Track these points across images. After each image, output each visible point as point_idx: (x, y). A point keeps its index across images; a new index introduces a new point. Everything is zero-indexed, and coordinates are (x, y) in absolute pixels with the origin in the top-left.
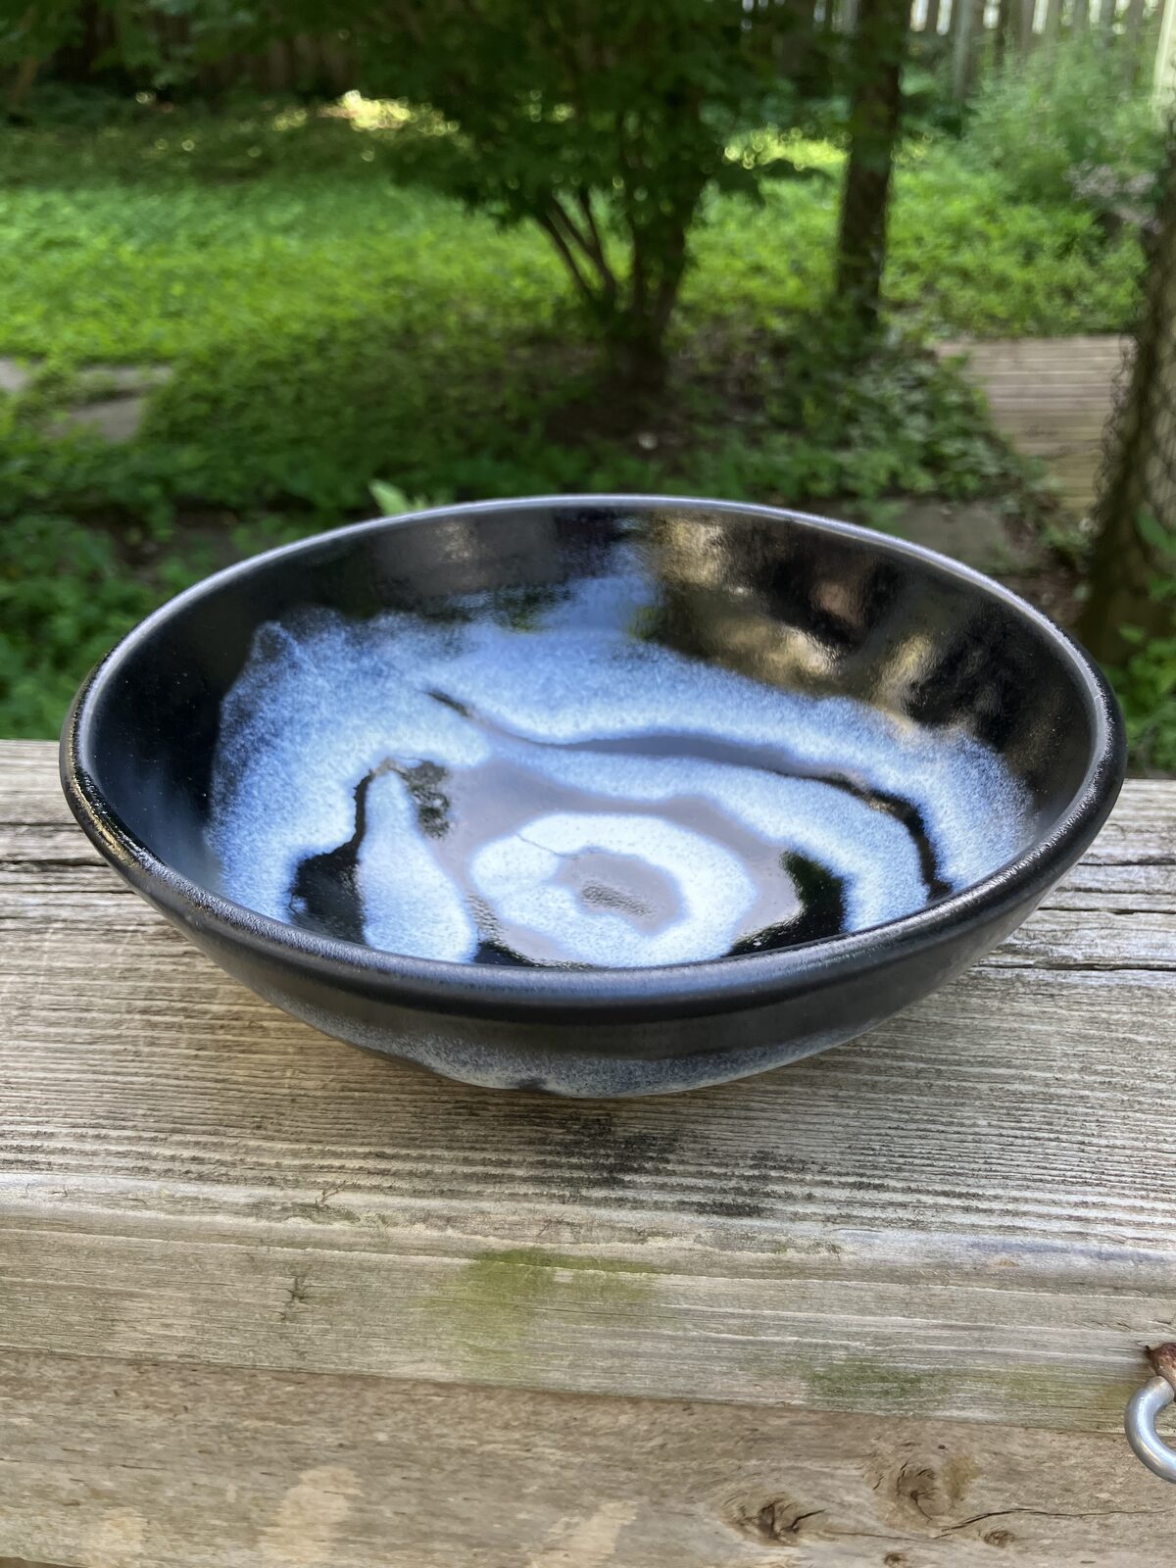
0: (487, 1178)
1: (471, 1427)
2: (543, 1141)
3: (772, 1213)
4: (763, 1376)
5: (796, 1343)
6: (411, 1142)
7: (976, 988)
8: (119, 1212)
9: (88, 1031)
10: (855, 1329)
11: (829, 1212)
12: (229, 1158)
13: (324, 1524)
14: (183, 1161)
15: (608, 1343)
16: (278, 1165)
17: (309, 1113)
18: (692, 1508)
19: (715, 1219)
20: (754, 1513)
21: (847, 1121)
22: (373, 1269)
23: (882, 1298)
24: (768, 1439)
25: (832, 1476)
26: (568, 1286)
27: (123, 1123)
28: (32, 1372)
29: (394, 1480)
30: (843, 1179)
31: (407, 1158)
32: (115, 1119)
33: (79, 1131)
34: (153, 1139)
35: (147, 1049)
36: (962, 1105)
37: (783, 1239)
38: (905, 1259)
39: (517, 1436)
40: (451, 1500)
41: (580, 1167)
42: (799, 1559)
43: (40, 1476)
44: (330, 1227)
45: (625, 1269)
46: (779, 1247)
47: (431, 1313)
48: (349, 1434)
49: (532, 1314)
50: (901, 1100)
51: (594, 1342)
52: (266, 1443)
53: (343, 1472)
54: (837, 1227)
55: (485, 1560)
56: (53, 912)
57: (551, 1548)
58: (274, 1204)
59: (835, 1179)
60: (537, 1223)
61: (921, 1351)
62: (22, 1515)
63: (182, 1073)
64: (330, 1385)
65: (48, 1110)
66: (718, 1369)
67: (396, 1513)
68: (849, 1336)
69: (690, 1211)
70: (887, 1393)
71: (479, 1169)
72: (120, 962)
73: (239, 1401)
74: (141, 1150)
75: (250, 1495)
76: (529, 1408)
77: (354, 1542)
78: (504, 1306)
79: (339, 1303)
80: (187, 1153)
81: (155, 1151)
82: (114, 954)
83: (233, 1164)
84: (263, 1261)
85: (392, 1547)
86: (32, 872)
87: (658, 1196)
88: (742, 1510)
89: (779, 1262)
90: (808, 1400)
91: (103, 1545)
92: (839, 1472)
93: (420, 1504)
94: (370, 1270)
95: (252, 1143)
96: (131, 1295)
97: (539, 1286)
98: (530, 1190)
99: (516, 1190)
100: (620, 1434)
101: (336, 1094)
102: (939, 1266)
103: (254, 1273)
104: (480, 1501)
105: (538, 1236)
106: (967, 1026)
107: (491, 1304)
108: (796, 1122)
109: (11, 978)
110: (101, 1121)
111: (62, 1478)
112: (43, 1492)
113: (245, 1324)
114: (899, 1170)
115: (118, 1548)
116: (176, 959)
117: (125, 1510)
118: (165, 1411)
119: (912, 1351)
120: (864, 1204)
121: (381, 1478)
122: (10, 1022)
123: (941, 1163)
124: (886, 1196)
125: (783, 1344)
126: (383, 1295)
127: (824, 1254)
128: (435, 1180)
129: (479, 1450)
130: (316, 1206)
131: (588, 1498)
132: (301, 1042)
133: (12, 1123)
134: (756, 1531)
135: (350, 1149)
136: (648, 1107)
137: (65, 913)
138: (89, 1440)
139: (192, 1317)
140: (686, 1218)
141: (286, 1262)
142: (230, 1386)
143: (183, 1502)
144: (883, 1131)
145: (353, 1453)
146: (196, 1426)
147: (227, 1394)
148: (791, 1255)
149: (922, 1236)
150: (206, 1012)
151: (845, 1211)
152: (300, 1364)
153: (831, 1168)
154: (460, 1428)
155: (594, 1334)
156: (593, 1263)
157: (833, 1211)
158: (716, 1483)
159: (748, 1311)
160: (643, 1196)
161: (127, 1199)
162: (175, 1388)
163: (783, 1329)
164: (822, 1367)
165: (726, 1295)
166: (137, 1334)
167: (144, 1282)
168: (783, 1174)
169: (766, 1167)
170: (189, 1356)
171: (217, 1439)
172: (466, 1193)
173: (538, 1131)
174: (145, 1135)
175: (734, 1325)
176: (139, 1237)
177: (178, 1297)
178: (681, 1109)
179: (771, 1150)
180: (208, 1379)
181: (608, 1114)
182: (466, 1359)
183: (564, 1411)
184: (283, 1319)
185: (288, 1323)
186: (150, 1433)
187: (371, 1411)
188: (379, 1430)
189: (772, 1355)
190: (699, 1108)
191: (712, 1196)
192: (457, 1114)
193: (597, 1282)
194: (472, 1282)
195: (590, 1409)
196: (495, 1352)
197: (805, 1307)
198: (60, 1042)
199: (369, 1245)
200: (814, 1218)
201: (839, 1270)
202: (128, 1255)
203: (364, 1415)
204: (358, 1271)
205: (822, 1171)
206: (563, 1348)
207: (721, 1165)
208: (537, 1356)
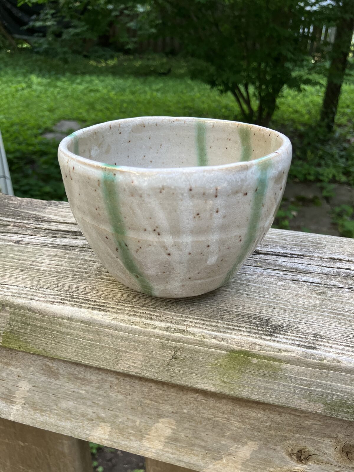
0: (233, 329)
1: (213, 411)
2: (250, 322)
3: (320, 349)
4: (310, 401)
5: (322, 392)
6: (211, 317)
8: (127, 325)
10: (342, 389)
12: (159, 315)
13: (163, 436)
14: (146, 314)
15: (264, 385)
16: (173, 318)
18: (276, 448)
19: (302, 349)
20: (296, 452)
21: (342, 329)
22: (198, 352)
24: (304, 428)
25: (322, 443)
26: (255, 364)
27: (129, 303)
28: (88, 377)
29: (186, 425)
30: (341, 344)
31: (210, 321)
32: (126, 301)
33: (116, 303)
34: (137, 308)
37: (323, 357)
39: (226, 416)
40: (202, 434)
41: (261, 330)
42: (307, 469)
43: (83, 410)
44: (187, 337)
45: (273, 361)
46: (322, 359)
47: (212, 368)
48: (176, 409)
49: (242, 372)
51: (260, 384)
52: (151, 408)
53: (172, 421)
54: (340, 356)
55: (209, 456)
57: (230, 455)
58: (172, 328)
59: (339, 343)
60: (249, 343)
62: (76, 422)
64: (173, 392)
65: (108, 297)
66: (296, 397)
67: (185, 436)
68: (339, 391)
69: (295, 346)
70: (348, 412)
71: (231, 327)
73: (146, 394)
74: (134, 310)
75: (143, 424)
76: (231, 407)
77: (171, 444)
78: (235, 368)
79: (186, 362)
80: (147, 312)
81: (138, 311)
83: (160, 316)
84: (166, 345)
85: (182, 447)
87: (285, 341)
88: (292, 450)
89: (321, 364)
90: (323, 411)
91: (97, 435)
92: (325, 442)
93: (193, 434)
94: (197, 352)
95: (165, 312)
96: (126, 352)
97: (247, 363)
98: (247, 334)
99: (242, 334)
100: (258, 420)
103: (163, 349)
104: (211, 436)
105: (249, 347)
107: (231, 367)
108: (326, 327)
109: (96, 264)
110: (122, 301)
111: (89, 411)
112: (83, 415)
113: (157, 365)
115: (101, 436)
117: (106, 424)
118: (123, 394)
120: (348, 351)
121: (183, 424)
122: (96, 274)
125: (318, 391)
126: (199, 361)
127: (336, 363)
128: (219, 328)
129: (214, 419)
130: (184, 330)
131: (244, 439)
133: (98, 299)
134: (295, 458)
135: (193, 317)
136: (281, 318)
138: (100, 400)
139: (142, 361)
140: (294, 348)
141: (172, 347)
142: (143, 389)
143: (123, 423)
145: (176, 415)
146: (131, 400)
147: (142, 391)
148: (325, 362)
151: (342, 352)
152: (170, 380)
153: (337, 340)
154: (209, 411)
155: (260, 381)
156: (264, 357)
157: (339, 351)
158: (285, 440)
159: (309, 379)
160: (280, 340)
161: (130, 322)
162: (128, 387)
163: (319, 386)
164: (330, 400)
165: (303, 373)
166: (125, 364)
167: (130, 348)
168: (323, 340)
169: (317, 337)
170: (139, 373)
171: (137, 405)
172: (228, 332)
173: (248, 320)
174: (135, 306)
175: (304, 383)
176: (131, 334)
177: (139, 354)
178: (291, 319)
179: (319, 333)
180: (138, 386)
181: (269, 318)
182: (220, 384)
183: (242, 410)
184: (168, 365)
185: (169, 366)
186: (118, 400)
187: (184, 402)
188: (185, 409)
189: (314, 395)
190: (296, 320)
191: (301, 343)
192: (224, 312)
193: (264, 364)
194: (226, 360)
195: (250, 410)
196: (229, 383)
197: (327, 380)
198: (110, 281)
199: (198, 344)
200: (333, 352)
201: (340, 369)
202: (127, 339)
203: (181, 403)
204: (193, 352)
205: (335, 341)
206: (250, 385)
207: (304, 335)
208: (242, 386)
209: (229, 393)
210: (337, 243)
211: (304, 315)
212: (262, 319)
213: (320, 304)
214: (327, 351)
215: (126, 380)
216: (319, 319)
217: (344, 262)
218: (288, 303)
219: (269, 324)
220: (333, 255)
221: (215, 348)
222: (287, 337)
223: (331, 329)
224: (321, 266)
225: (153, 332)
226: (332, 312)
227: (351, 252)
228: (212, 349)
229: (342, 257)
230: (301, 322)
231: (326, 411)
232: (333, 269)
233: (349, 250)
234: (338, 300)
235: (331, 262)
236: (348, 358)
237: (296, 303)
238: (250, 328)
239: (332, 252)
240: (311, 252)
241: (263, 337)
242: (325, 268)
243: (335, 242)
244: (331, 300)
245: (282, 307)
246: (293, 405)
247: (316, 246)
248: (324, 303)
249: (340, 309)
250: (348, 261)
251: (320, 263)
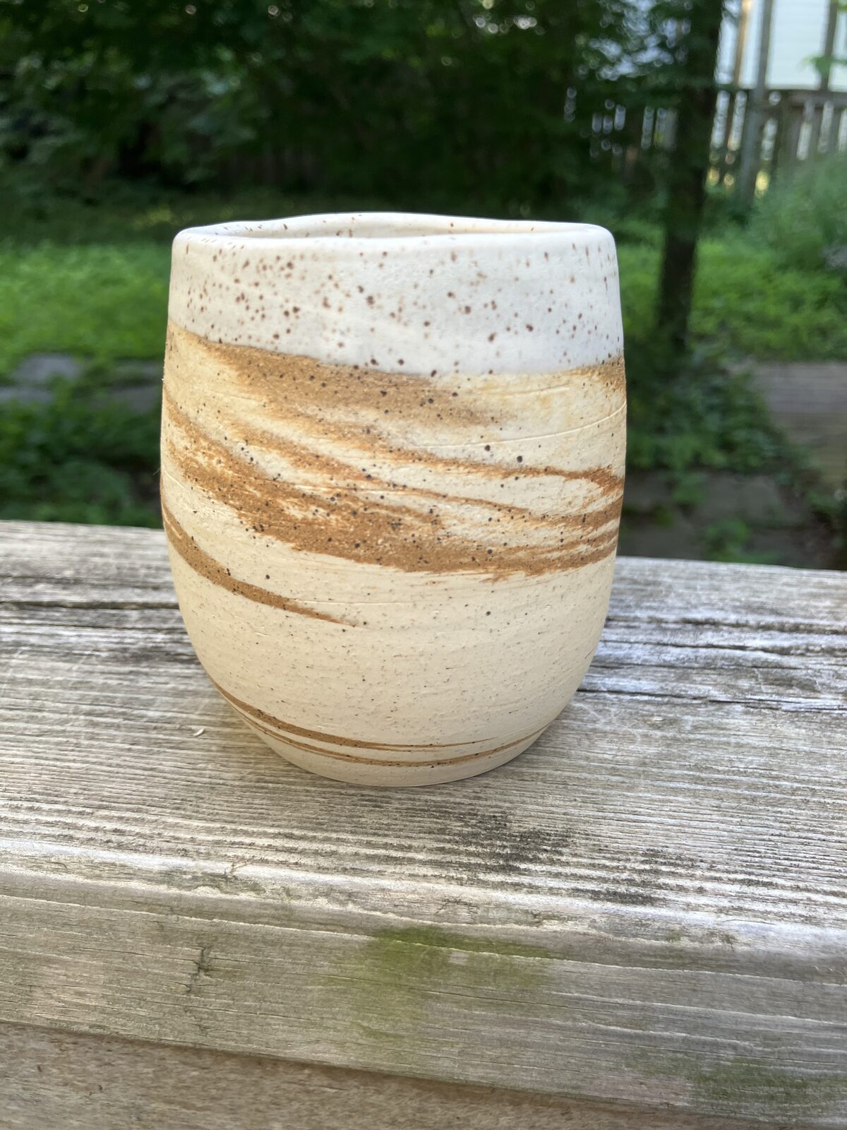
0: (388, 859)
2: (442, 831)
3: (665, 902)
4: (649, 1074)
5: (684, 1039)
6: (319, 826)
7: (838, 726)
8: (41, 874)
9: (37, 726)
10: (744, 1027)
11: (722, 904)
12: (148, 832)
14: (105, 832)
15: (498, 1031)
16: (193, 840)
17: (226, 798)
19: (609, 905)
21: (731, 827)
22: (276, 943)
23: (774, 994)
26: (462, 969)
27: (56, 799)
30: (732, 876)
31: (313, 839)
32: (49, 795)
33: (15, 803)
34: (81, 813)
35: (86, 742)
36: (840, 818)
37: (677, 927)
38: (800, 953)
41: (477, 855)
44: (236, 897)
45: (519, 952)
46: (673, 936)
47: (328, 991)
49: (426, 997)
50: (781, 812)
51: (485, 1030)
54: (730, 918)
56: (23, 638)
58: (185, 873)
59: (724, 876)
60: (435, 902)
61: (810, 1054)
63: (115, 761)
64: (232, 1072)
66: (604, 1064)
68: (738, 1034)
69: (584, 897)
70: (772, 1098)
71: (382, 852)
72: (74, 677)
73: (149, 1082)
74: (69, 821)
76: (415, 1104)
78: (399, 987)
79: (242, 977)
80: (110, 826)
81: (81, 822)
82: (69, 670)
84: (172, 930)
86: (11, 610)
87: (554, 883)
89: (671, 950)
90: (693, 1102)
94: (273, 944)
95: (171, 820)
96: (49, 961)
97: (434, 967)
98: (429, 871)
99: (416, 872)
101: (252, 784)
102: (835, 962)
103: (163, 942)
105: (436, 914)
106: (834, 756)
107: (386, 984)
108: (683, 826)
110: (36, 796)
113: (154, 995)
114: (786, 870)
116: (122, 677)
118: (82, 1089)
119: (801, 1054)
120: (754, 899)
123: (827, 867)
124: (776, 893)
125: (671, 1040)
126: (284, 971)
127: (718, 944)
128: (340, 859)
130: (224, 877)
132: (224, 743)
135: (261, 829)
136: (541, 808)
137: (33, 640)
138: (14, 1112)
139: (105, 987)
140: (581, 904)
141: (193, 932)
142: (140, 1068)
144: (765, 837)
146: (109, 1105)
147: (138, 1076)
148: (685, 943)
149: (817, 930)
150: (142, 717)
151: (737, 904)
152: (200, 1039)
153: (719, 866)
154: (350, 1121)
155: (484, 1021)
156: (490, 944)
157: (725, 903)
159: (638, 1002)
160: (538, 882)
161: (49, 862)
162: (92, 1067)
163: (670, 1024)
164: (709, 1067)
165: (617, 984)
166: (52, 1002)
167: (61, 948)
168: (673, 869)
169: (656, 862)
170: (100, 1027)
171: (127, 1119)
172: (368, 871)
173: (437, 823)
174: (74, 809)
175: (623, 1017)
176: (57, 900)
177: (91, 965)
178: (573, 811)
179: (660, 849)
180: (122, 1059)
181: (504, 813)
182: (360, 1041)
183: (448, 1109)
184: (189, 992)
185: (192, 997)
186: (68, 1110)
187: (269, 1100)
188: (276, 1120)
189: (659, 1052)
190: (590, 811)
191: (606, 886)
192: (362, 806)
193: (491, 965)
194: (369, 961)
195: (473, 1109)
196: (388, 1035)
197: (697, 1000)
198: (11, 733)
199: (273, 917)
200: (706, 909)
201: (733, 961)
202: (46, 919)
203: (262, 1103)
204: (262, 945)
205: (711, 868)
206: (454, 1035)
207: (613, 859)
208: (428, 1041)
209: (393, 1067)
210: (703, 579)
211: (613, 792)
212: (484, 816)
213: (662, 754)
214: (688, 907)
215: (84, 1045)
216: (660, 801)
217: (725, 628)
218: (564, 760)
219: (505, 831)
220: (694, 610)
221: (329, 927)
222: (560, 869)
223: (697, 831)
224: (659, 644)
225: (123, 889)
226: (699, 778)
227: (743, 599)
228: (318, 929)
229: (717, 616)
230: (604, 818)
231: (702, 1100)
232: (694, 650)
233: (736, 596)
234: (715, 739)
235: (689, 631)
236: (756, 924)
237: (587, 758)
238: (442, 850)
239: (689, 603)
240: (629, 607)
241: (481, 876)
242: (671, 649)
243: (697, 576)
244: (694, 740)
245: (545, 774)
246: (596, 1090)
247: (642, 590)
248: (674, 751)
249: (722, 765)
250: (737, 625)
251: (658, 637)
